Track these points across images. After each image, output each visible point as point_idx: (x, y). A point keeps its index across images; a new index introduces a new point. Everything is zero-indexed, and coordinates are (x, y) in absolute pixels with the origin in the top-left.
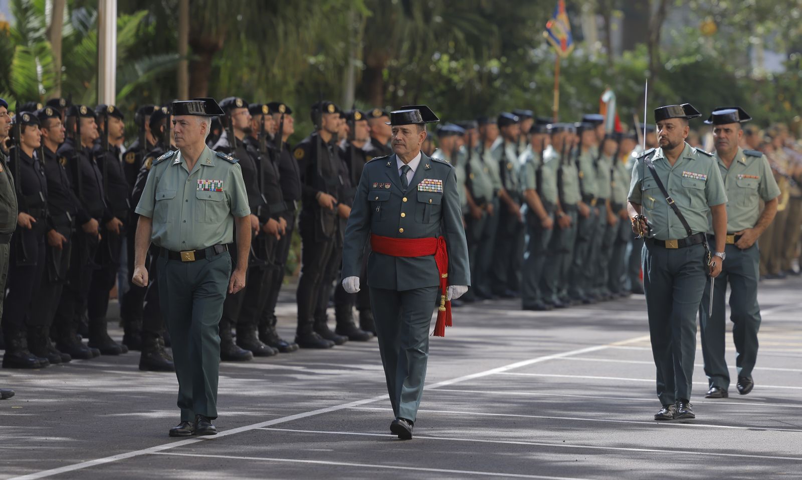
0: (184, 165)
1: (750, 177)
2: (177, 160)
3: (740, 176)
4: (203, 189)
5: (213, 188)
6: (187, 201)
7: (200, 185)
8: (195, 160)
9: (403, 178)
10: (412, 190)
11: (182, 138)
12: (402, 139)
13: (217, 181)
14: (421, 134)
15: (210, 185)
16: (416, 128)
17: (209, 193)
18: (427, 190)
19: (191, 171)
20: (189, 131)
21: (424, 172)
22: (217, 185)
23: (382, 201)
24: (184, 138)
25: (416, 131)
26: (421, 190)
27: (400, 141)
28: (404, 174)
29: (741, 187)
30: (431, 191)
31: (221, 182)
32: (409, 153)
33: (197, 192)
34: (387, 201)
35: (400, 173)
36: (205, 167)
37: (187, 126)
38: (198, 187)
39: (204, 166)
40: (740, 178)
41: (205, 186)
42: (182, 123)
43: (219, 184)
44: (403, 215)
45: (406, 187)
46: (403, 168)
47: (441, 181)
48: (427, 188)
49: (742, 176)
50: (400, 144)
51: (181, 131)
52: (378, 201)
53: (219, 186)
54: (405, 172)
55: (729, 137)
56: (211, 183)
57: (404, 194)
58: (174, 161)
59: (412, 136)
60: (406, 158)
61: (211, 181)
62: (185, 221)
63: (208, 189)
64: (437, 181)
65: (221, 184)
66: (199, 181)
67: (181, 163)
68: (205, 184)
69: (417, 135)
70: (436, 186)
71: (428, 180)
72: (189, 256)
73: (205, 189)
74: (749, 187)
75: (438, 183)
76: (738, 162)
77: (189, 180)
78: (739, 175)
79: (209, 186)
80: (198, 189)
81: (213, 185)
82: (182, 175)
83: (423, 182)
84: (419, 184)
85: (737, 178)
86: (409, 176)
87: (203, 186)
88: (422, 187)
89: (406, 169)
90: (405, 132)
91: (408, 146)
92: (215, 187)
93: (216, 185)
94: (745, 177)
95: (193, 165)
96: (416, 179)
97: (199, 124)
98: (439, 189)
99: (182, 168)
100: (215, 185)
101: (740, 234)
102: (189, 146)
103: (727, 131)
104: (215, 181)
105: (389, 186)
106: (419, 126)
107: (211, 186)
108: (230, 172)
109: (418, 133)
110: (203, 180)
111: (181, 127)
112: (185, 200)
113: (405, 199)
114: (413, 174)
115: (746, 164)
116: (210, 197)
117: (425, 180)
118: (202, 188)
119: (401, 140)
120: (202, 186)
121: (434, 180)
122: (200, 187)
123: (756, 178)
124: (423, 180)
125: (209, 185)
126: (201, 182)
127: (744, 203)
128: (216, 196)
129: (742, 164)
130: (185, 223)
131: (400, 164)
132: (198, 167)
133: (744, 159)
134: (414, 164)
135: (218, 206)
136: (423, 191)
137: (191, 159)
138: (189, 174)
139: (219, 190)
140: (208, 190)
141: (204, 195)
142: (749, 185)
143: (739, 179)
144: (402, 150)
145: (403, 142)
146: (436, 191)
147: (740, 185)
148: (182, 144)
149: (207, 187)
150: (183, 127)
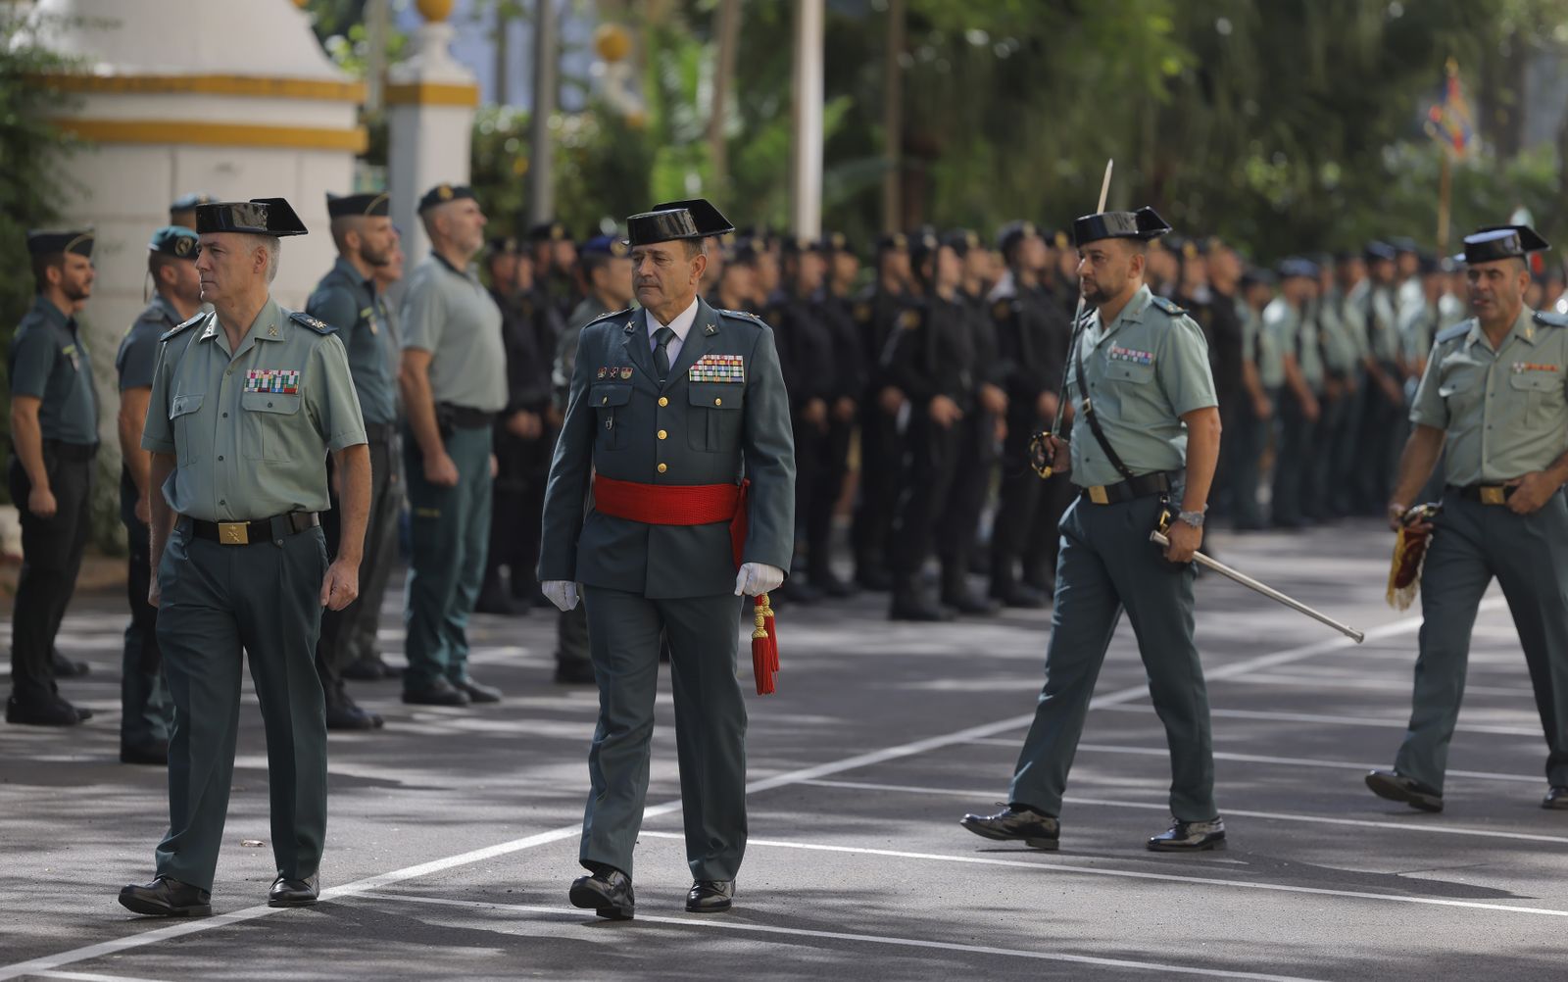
0: (222, 342)
1: (1541, 368)
2: (209, 332)
3: (1519, 367)
4: (256, 390)
5: (278, 386)
6: (225, 415)
7: (252, 381)
8: (244, 328)
9: (658, 355)
10: (677, 382)
11: (212, 282)
12: (651, 273)
13: (288, 373)
14: (694, 260)
15: (272, 382)
16: (681, 247)
17: (267, 397)
18: (710, 379)
19: (233, 352)
20: (227, 267)
21: (702, 340)
22: (288, 380)
23: (616, 407)
24: (217, 281)
25: (683, 255)
26: (697, 379)
27: (648, 279)
28: (662, 346)
29: (1519, 390)
30: (719, 380)
31: (297, 373)
32: (670, 303)
33: (244, 397)
34: (626, 405)
35: (653, 344)
36: (265, 345)
37: (223, 257)
38: (247, 386)
39: (262, 341)
40: (1519, 371)
41: (261, 383)
42: (213, 249)
43: (292, 378)
44: (663, 434)
45: (666, 373)
46: (659, 333)
47: (740, 358)
48: (710, 373)
49: (1523, 365)
50: (648, 284)
51: (212, 267)
52: (607, 407)
53: (291, 382)
54: (663, 342)
55: (1498, 288)
56: (275, 377)
57: (660, 390)
58: (203, 332)
59: (673, 266)
60: (666, 315)
61: (276, 372)
62: (221, 458)
63: (268, 388)
64: (731, 357)
65: (296, 377)
66: (249, 372)
67: (215, 337)
68: (262, 380)
69: (685, 264)
70: (730, 368)
71: (713, 357)
72: (236, 534)
73: (261, 390)
74: (1536, 388)
75: (735, 363)
76: (1517, 337)
77: (230, 373)
78: (1516, 365)
79: (269, 382)
80: (246, 389)
81: (278, 381)
82: (216, 362)
83: (699, 362)
84: (692, 368)
85: (1512, 370)
86: (672, 351)
87: (258, 382)
88: (696, 375)
89: (665, 335)
90: (657, 258)
91: (666, 288)
92: (282, 384)
93: (285, 379)
94: (1529, 368)
95: (240, 340)
96: (687, 358)
97: (250, 253)
98: (736, 374)
99: (217, 346)
100: (283, 380)
101: (1516, 483)
102: (228, 298)
103: (1492, 274)
104: (283, 373)
105: (629, 374)
106: (690, 245)
107: (274, 384)
108: (314, 351)
109: (688, 259)
110: (258, 372)
111: (211, 258)
112: (220, 414)
113: (664, 401)
114: (680, 345)
115: (1533, 341)
116: (270, 405)
117: (705, 357)
118: (256, 386)
119: (650, 276)
120: (256, 383)
121: (726, 357)
122: (252, 385)
123: (1552, 369)
124: (699, 359)
125: (270, 380)
126: (253, 375)
127: (1525, 421)
128: (284, 405)
129: (1526, 342)
130: (222, 462)
131: (654, 326)
132: (249, 343)
133: (1529, 332)
134: (682, 325)
135: (290, 425)
136: (701, 382)
137: (237, 328)
138: (230, 360)
139: (290, 391)
140: (267, 391)
141: (258, 402)
142: (1535, 384)
143: (1515, 372)
144: (654, 297)
145: (654, 280)
146: (729, 380)
147: (1516, 385)
148: (215, 295)
149: (265, 386)
150: (216, 258)
